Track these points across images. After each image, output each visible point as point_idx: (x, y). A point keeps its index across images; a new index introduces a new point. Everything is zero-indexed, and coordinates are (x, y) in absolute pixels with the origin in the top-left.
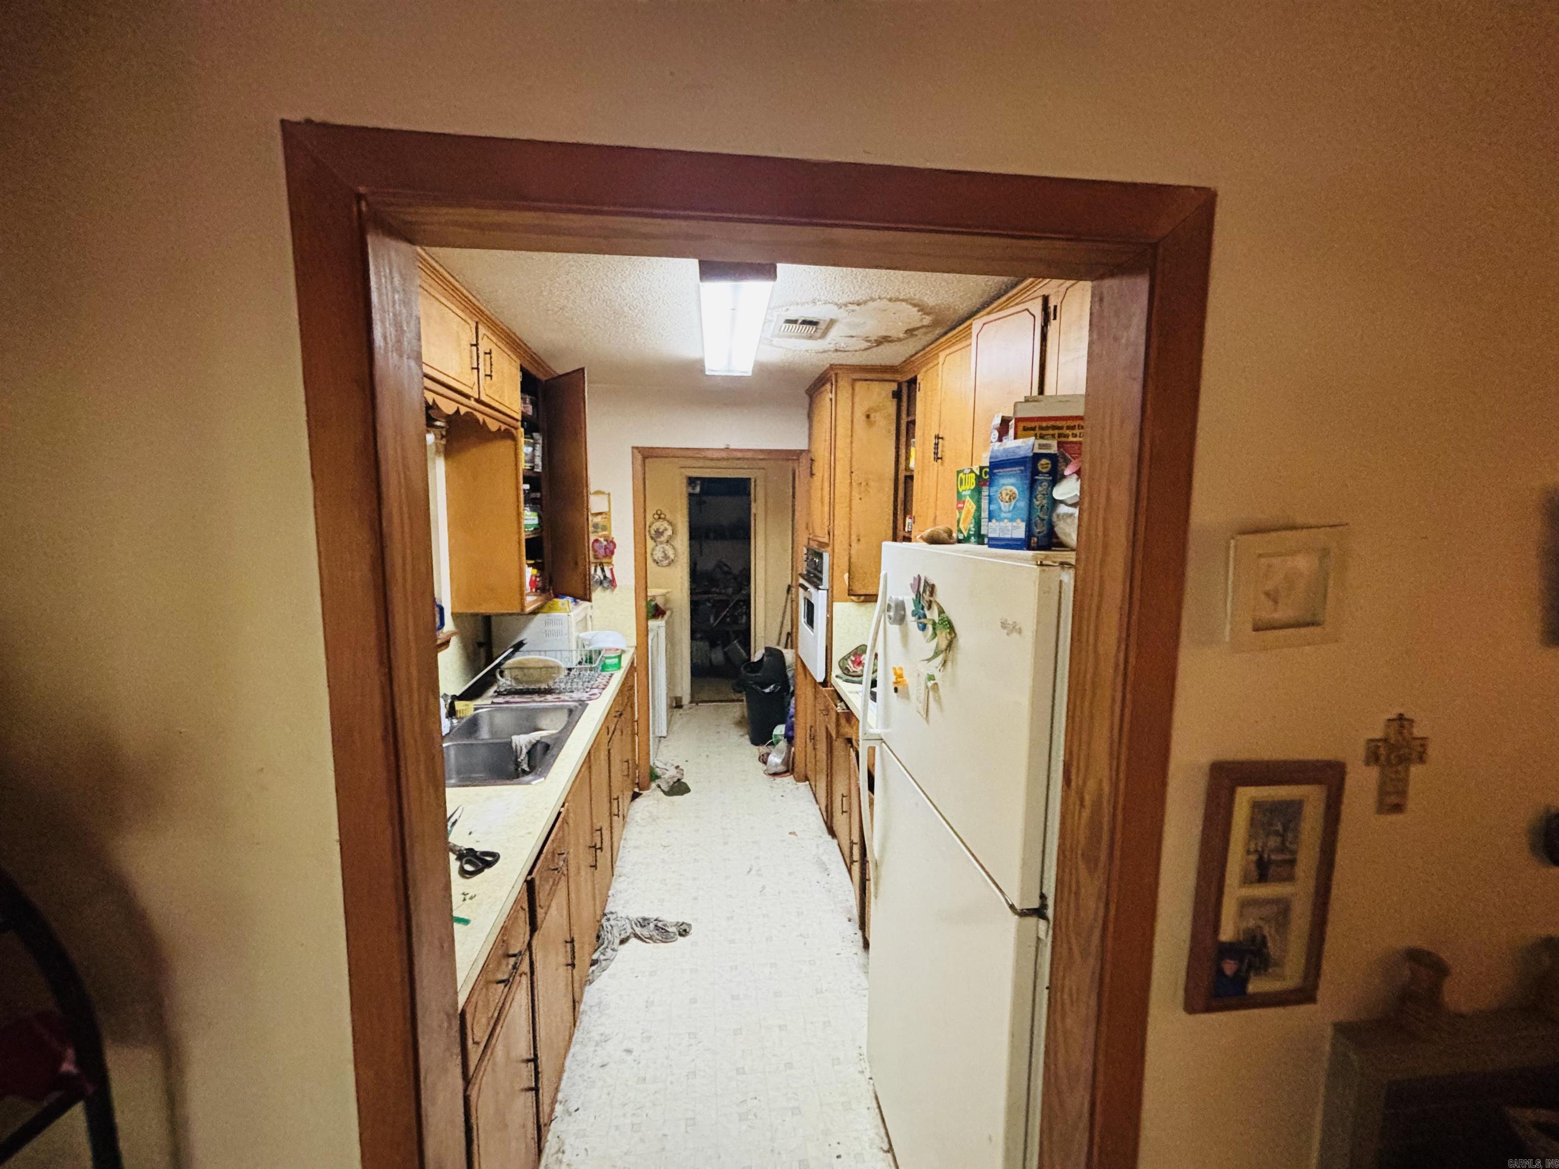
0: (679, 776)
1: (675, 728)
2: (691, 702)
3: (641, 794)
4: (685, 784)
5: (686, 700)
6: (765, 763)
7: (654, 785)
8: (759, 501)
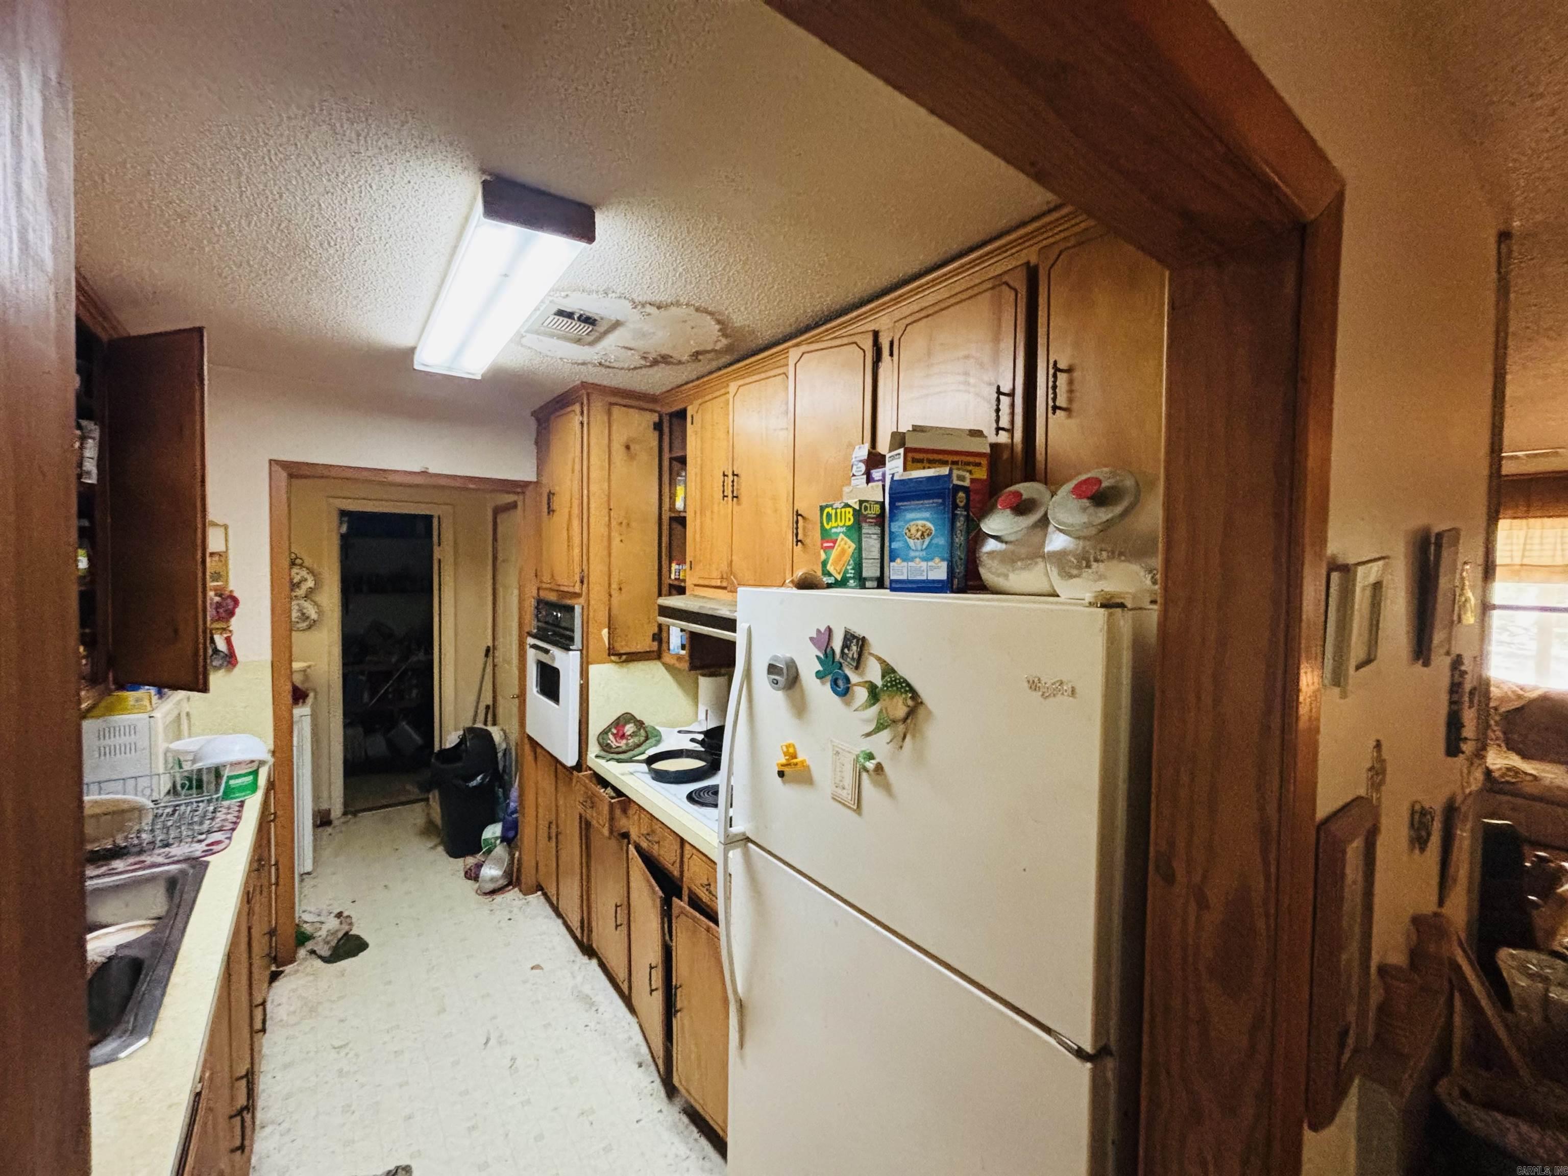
0: (345, 928)
1: (327, 853)
2: (345, 814)
3: (282, 972)
4: (358, 938)
5: (337, 810)
6: (476, 878)
7: (302, 953)
8: (444, 543)
